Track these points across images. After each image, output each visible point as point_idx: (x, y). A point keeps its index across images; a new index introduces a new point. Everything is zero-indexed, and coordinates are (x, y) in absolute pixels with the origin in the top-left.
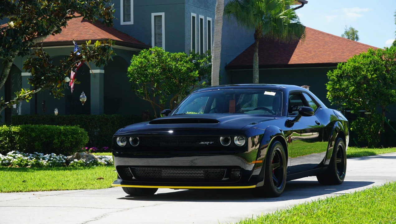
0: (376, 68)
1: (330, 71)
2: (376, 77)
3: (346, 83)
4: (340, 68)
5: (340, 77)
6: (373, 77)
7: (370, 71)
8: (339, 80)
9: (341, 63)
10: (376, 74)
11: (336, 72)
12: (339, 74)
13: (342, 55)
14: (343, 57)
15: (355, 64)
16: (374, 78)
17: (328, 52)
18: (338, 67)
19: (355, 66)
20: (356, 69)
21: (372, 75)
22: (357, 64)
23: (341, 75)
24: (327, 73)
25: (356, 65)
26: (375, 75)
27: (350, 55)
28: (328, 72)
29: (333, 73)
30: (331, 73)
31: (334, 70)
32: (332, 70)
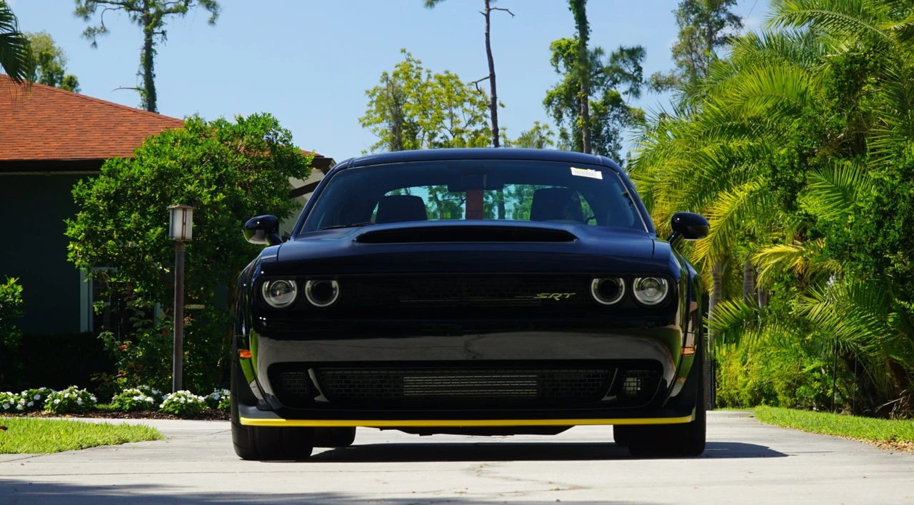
0: (220, 175)
1: (80, 183)
2: (224, 199)
4: (112, 173)
5: (116, 199)
6: (215, 200)
7: (206, 183)
8: (112, 212)
9: (111, 159)
11: (101, 184)
12: (114, 190)
13: (82, 138)
14: (87, 144)
15: (163, 162)
16: (216, 203)
17: (35, 130)
18: (104, 169)
19: (164, 167)
20: (164, 176)
21: (214, 194)
22: (169, 163)
23: (117, 192)
24: (73, 188)
25: (167, 165)
26: (220, 196)
27: (106, 138)
28: (74, 186)
29: (90, 188)
30: (84, 188)
31: (92, 180)
32: (86, 181)
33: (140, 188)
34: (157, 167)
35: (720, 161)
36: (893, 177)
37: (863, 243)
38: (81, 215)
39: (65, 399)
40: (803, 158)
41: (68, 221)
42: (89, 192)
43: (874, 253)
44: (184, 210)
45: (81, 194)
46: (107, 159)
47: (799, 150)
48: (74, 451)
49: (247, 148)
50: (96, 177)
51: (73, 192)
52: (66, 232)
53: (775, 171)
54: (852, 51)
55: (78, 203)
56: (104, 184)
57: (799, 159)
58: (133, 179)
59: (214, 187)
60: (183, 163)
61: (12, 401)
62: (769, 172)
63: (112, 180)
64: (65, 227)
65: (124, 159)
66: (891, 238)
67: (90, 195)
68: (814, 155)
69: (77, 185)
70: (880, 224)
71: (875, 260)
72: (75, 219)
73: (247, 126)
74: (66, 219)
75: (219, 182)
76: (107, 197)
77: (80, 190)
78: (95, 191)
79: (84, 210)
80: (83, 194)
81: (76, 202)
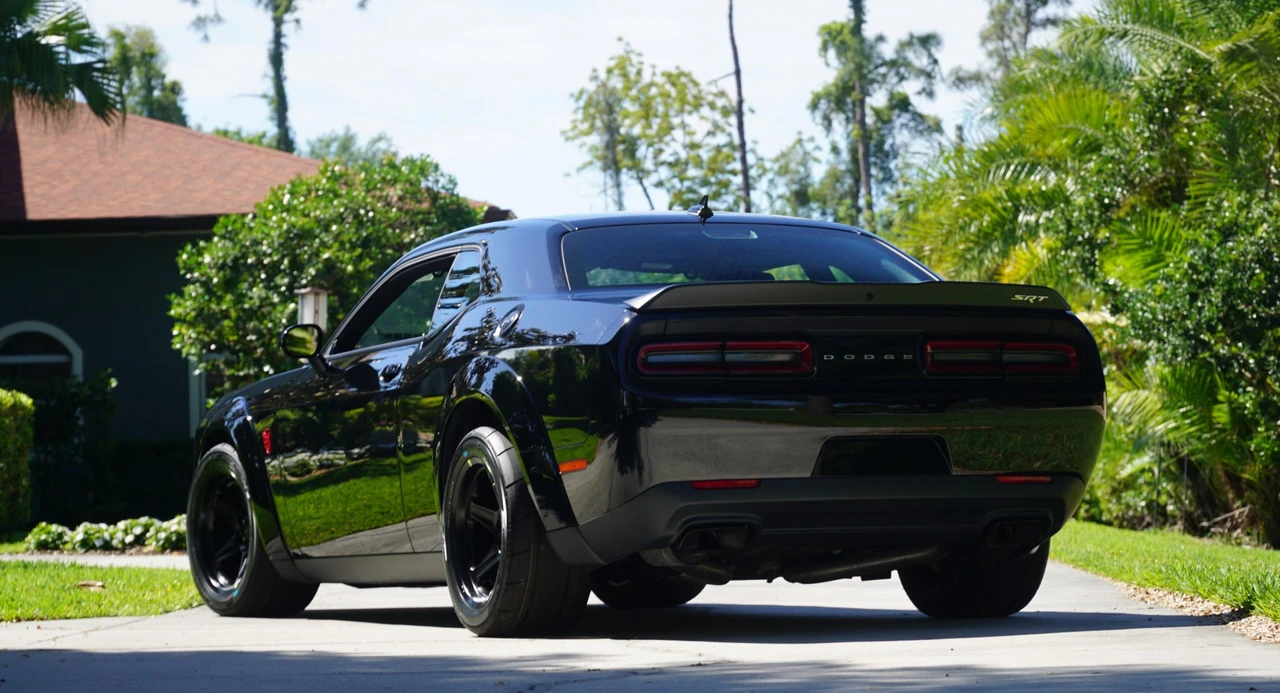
0: (367, 235)
1: (189, 247)
3: (257, 292)
4: (227, 236)
5: (235, 272)
6: (360, 267)
7: (348, 246)
8: (229, 285)
9: (227, 216)
10: (372, 259)
11: (213, 254)
12: (232, 257)
13: (190, 187)
14: (196, 195)
15: (293, 220)
16: (361, 272)
17: (130, 178)
18: (218, 229)
19: (295, 226)
21: (360, 258)
22: (300, 221)
23: (236, 260)
24: (179, 255)
25: (298, 224)
26: (367, 263)
27: (221, 186)
28: (181, 251)
29: (200, 253)
30: (193, 254)
31: (202, 244)
32: (195, 245)
33: (265, 254)
34: (285, 227)
35: (1005, 209)
36: (1210, 236)
37: (1173, 321)
38: (188, 289)
39: (172, 533)
40: (1106, 208)
41: (173, 296)
42: (200, 259)
43: (1186, 334)
44: (317, 294)
45: (189, 262)
46: (220, 215)
47: (1099, 198)
48: (183, 611)
49: (401, 199)
50: (208, 238)
51: (179, 259)
52: (170, 310)
53: (1070, 226)
54: (1165, 73)
55: (186, 274)
56: (219, 249)
57: (1100, 211)
58: (257, 243)
59: (358, 251)
60: (318, 220)
61: (107, 536)
62: (1062, 227)
63: (229, 244)
64: (168, 305)
65: (244, 215)
66: (1206, 313)
67: (200, 264)
68: (1118, 206)
69: (184, 251)
70: (1194, 297)
71: (1188, 342)
72: (181, 294)
73: (399, 171)
74: (170, 294)
75: (366, 243)
76: (222, 267)
77: (189, 258)
78: (207, 259)
79: (194, 283)
80: (192, 262)
81: (182, 272)
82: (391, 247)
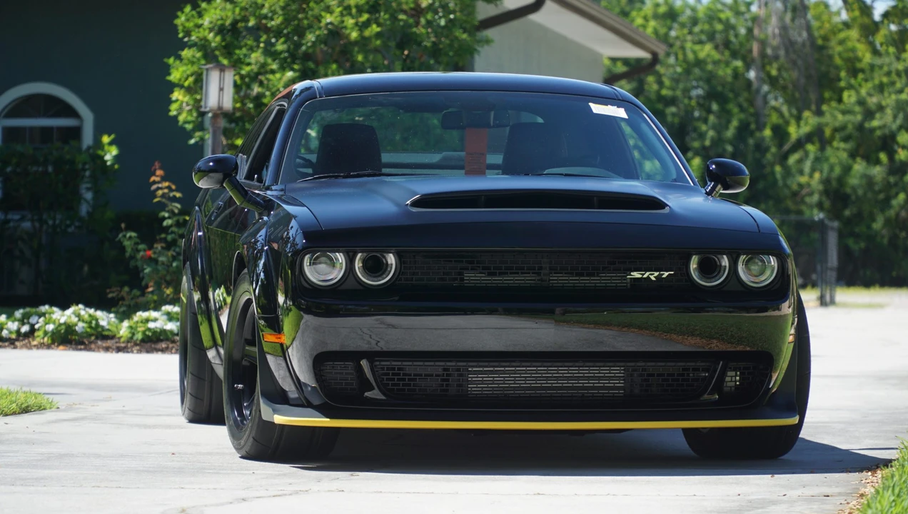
1: (188, 9)
2: (378, 33)
3: (256, 58)
5: (234, 34)
6: (366, 33)
7: (354, 11)
8: (228, 49)
10: (379, 25)
12: (231, 21)
21: (363, 26)
23: (235, 23)
24: (177, 17)
28: (179, 13)
29: (200, 15)
30: (192, 16)
31: (204, 5)
32: (195, 6)
33: (266, 17)
38: (186, 53)
41: (171, 61)
42: (200, 22)
51: (178, 22)
52: (169, 74)
55: (184, 37)
56: (218, 12)
58: (256, 5)
59: (365, 17)
63: (229, 6)
64: (167, 70)
67: (199, 26)
69: (183, 12)
72: (179, 58)
74: (169, 57)
75: (374, 8)
76: (221, 30)
77: (188, 20)
78: (206, 21)
79: (190, 47)
80: (190, 25)
81: (181, 35)
82: (404, 12)
